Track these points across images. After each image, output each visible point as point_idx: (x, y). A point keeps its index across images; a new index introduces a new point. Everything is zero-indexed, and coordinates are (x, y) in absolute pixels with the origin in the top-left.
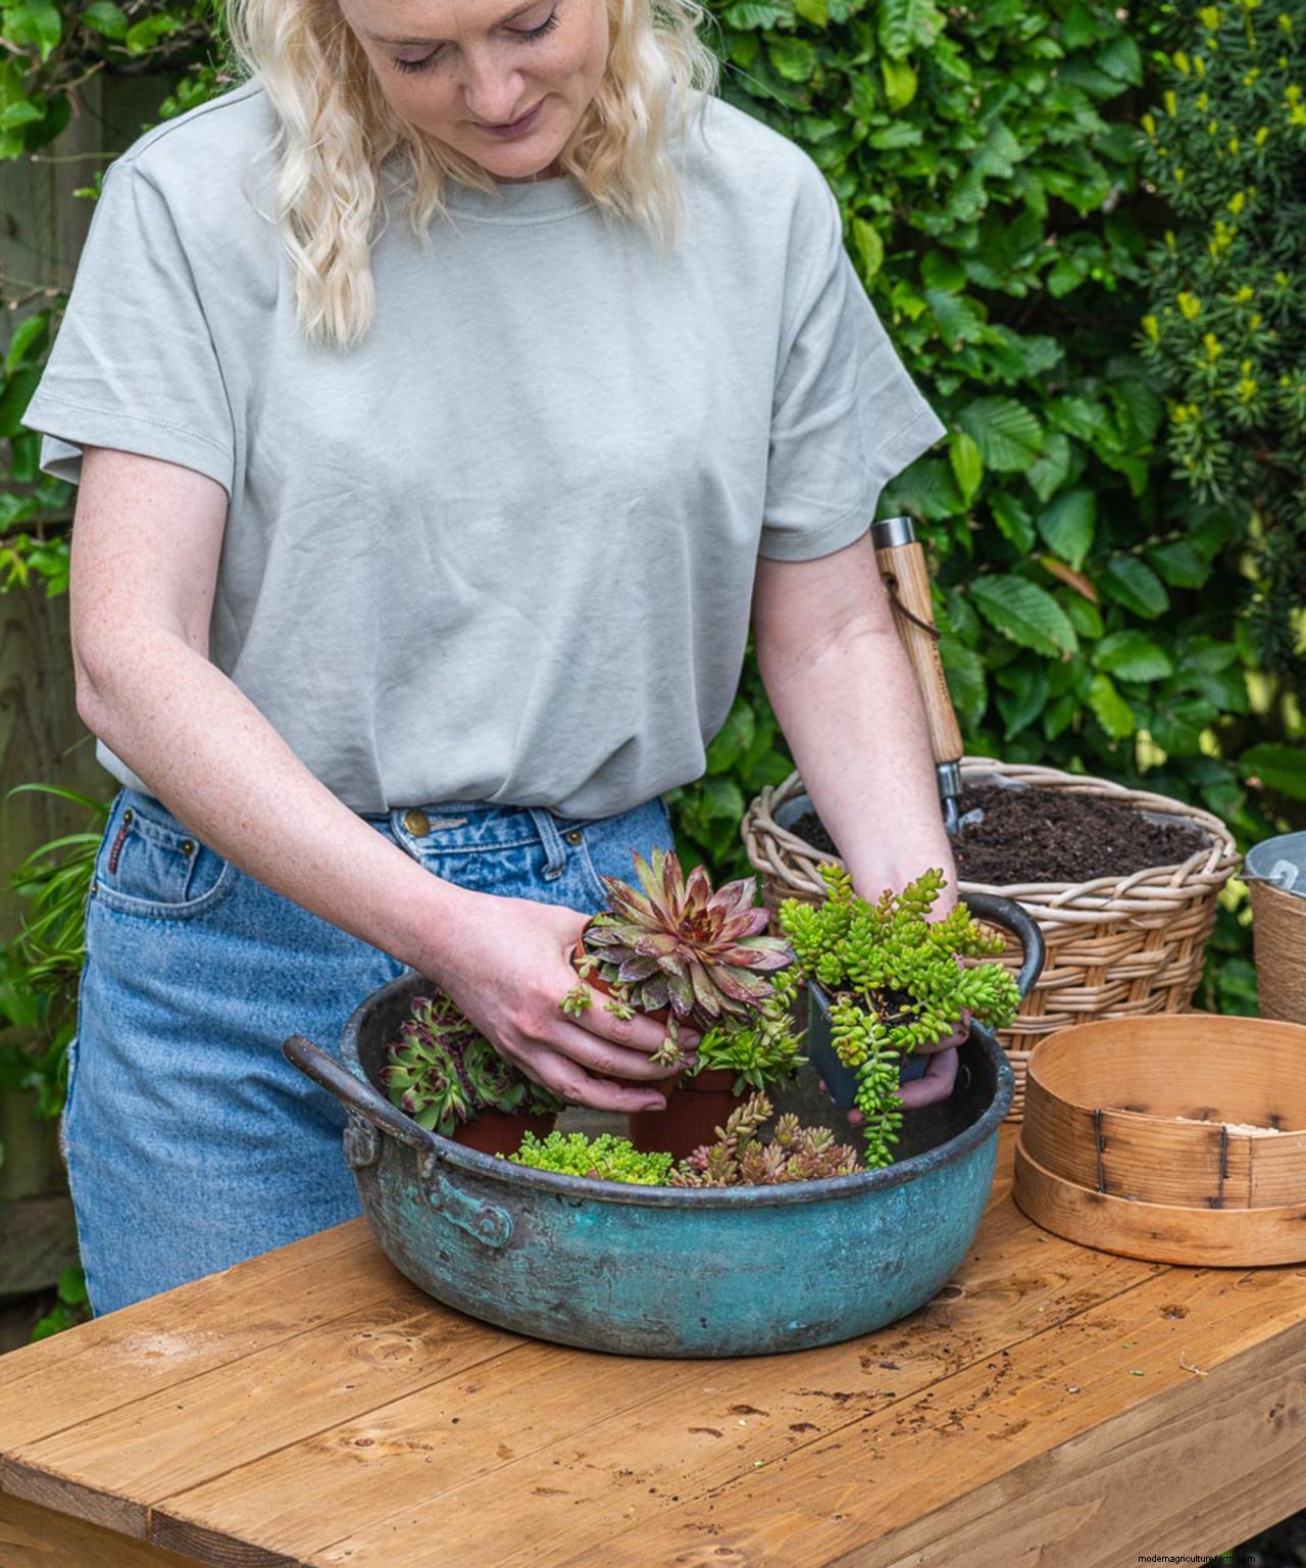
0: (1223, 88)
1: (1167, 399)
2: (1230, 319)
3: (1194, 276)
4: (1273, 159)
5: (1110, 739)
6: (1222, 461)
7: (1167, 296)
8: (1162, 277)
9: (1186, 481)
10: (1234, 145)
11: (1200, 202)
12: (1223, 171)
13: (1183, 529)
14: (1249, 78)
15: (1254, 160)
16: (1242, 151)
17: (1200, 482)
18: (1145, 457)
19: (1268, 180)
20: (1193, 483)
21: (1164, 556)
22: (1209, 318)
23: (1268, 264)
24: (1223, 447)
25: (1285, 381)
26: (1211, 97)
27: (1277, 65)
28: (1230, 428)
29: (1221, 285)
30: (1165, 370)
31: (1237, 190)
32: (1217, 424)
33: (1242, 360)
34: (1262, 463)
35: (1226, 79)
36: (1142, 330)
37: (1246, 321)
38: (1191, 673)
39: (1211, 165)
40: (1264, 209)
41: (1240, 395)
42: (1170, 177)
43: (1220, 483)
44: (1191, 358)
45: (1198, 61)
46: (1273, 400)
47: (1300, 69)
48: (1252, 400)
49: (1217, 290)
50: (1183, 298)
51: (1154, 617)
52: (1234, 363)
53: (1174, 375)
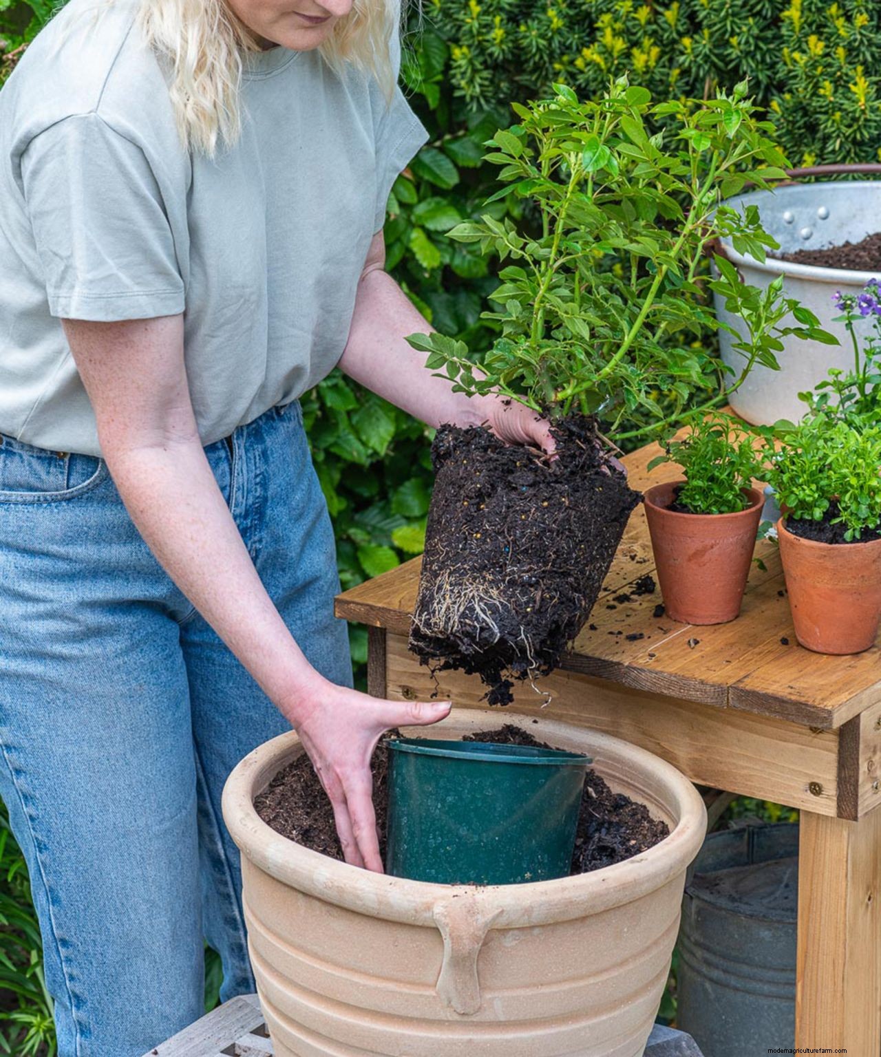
1: (449, 43)
5: (425, 270)
6: (486, 83)
9: (463, 97)
13: (467, 129)
17: (472, 98)
18: (438, 83)
20: (468, 99)
21: (455, 147)
24: (486, 74)
25: (523, 28)
28: (489, 61)
30: (445, 25)
32: (481, 59)
33: (494, 16)
34: (512, 82)
41: (495, 39)
43: (485, 97)
44: (461, 16)
46: (515, 41)
48: (502, 42)
51: (450, 188)
52: (489, 18)
53: (452, 28)
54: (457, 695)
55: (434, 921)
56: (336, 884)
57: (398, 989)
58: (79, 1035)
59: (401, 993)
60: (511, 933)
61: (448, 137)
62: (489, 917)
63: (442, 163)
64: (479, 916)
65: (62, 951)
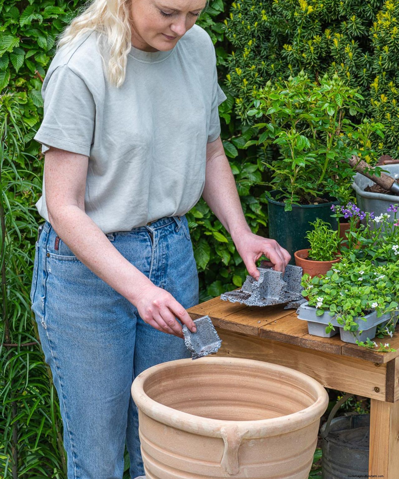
0: (245, 12)
1: (235, 97)
2: (250, 74)
3: (240, 63)
4: (259, 30)
7: (233, 69)
8: (231, 64)
9: (240, 119)
10: (249, 27)
11: (241, 43)
12: (246, 34)
13: (241, 134)
14: (252, 8)
15: (254, 31)
16: (251, 28)
17: (244, 119)
18: (230, 114)
19: (258, 36)
20: (242, 120)
21: (236, 141)
22: (244, 74)
23: (260, 59)
26: (242, 14)
27: (259, 5)
29: (247, 65)
30: (233, 89)
31: (250, 39)
33: (253, 85)
35: (246, 9)
36: (227, 79)
37: (254, 75)
38: (245, 173)
39: (243, 33)
40: (258, 44)
42: (232, 36)
43: (249, 119)
44: (240, 85)
45: (238, 4)
47: (265, 6)
49: (246, 67)
50: (237, 69)
51: (234, 158)
52: (251, 86)
53: (236, 90)
54: (231, 353)
55: (221, 435)
56: (181, 420)
57: (205, 464)
58: (75, 468)
59: (206, 466)
60: (252, 440)
61: (233, 137)
62: (243, 434)
63: (231, 147)
64: (239, 433)
65: (70, 436)
